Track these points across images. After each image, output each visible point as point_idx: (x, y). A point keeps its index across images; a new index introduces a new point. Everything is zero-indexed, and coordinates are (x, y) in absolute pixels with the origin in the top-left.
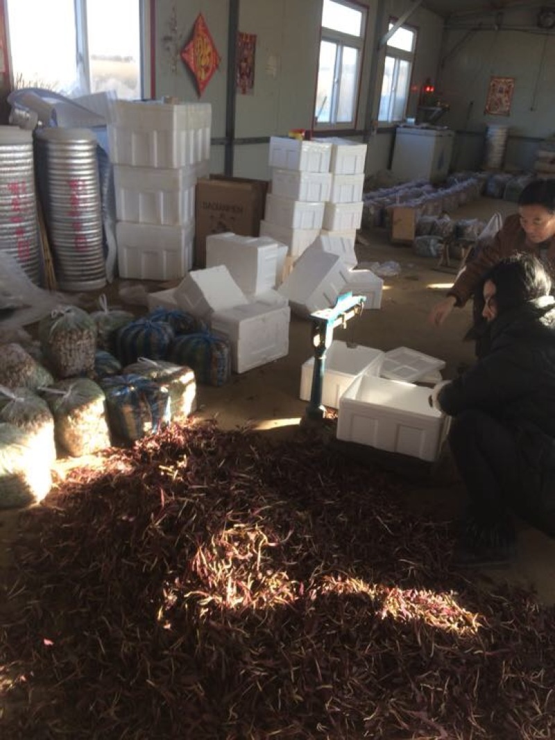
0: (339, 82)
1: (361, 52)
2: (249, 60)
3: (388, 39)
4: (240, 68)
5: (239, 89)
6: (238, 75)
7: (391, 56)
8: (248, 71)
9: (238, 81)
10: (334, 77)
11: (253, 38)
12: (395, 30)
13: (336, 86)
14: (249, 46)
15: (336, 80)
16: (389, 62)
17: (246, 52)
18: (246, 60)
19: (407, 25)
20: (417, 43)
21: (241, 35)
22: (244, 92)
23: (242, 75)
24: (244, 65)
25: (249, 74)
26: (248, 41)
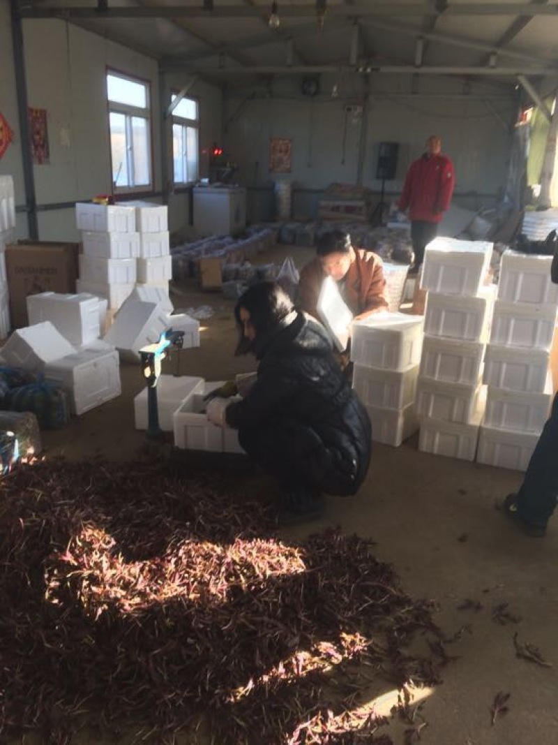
0: (132, 149)
1: (149, 120)
2: (42, 133)
3: (173, 109)
4: (34, 141)
5: (35, 160)
6: (33, 147)
7: (178, 123)
8: (41, 142)
9: (33, 152)
10: (127, 145)
11: (43, 114)
12: (178, 101)
13: (129, 152)
14: (40, 120)
15: (129, 147)
16: (177, 128)
17: (38, 126)
18: (38, 133)
19: (189, 96)
20: (200, 110)
21: (32, 110)
22: (40, 162)
23: (36, 147)
24: (37, 137)
25: (44, 145)
26: (38, 115)
